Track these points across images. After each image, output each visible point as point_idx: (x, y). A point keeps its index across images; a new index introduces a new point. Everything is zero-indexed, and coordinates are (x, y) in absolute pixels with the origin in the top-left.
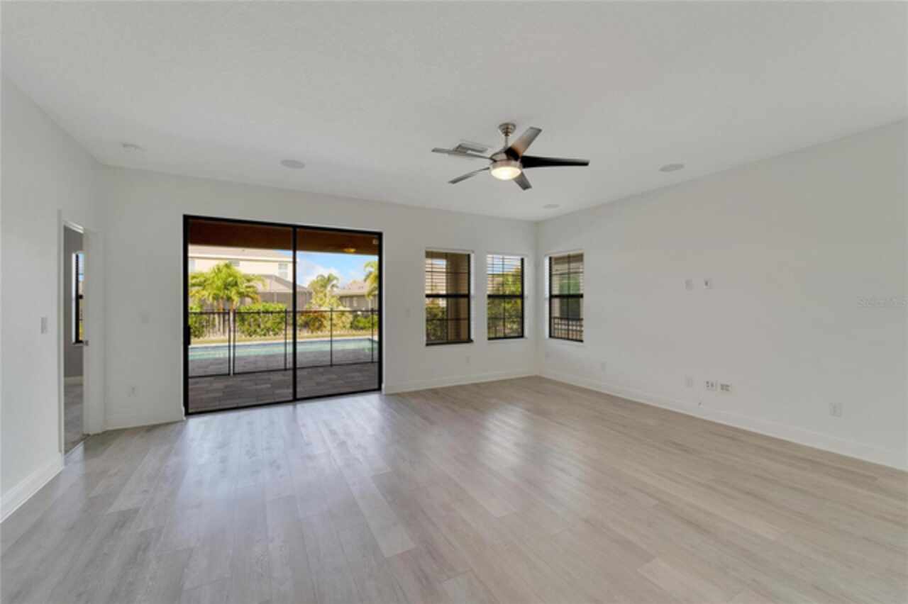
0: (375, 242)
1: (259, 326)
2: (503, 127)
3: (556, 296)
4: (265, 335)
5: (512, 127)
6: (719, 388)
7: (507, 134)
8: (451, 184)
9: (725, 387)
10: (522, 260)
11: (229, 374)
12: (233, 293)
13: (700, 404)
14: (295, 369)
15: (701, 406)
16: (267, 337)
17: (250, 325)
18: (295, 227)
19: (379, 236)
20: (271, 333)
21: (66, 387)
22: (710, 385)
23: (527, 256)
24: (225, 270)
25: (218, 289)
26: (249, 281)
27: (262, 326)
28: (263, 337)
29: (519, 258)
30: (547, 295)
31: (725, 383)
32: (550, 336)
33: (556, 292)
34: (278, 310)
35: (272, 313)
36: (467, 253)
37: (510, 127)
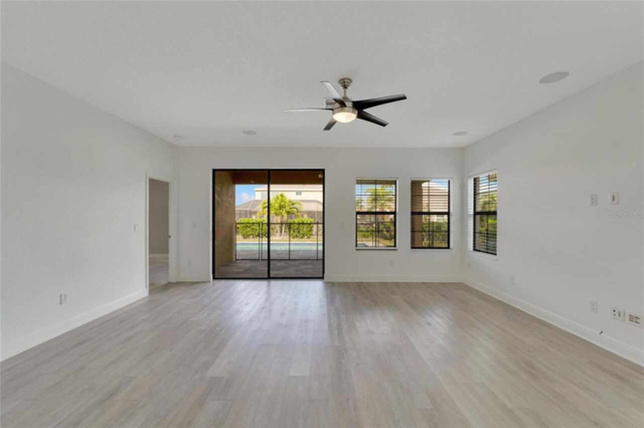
0: (320, 176)
1: (299, 232)
2: (341, 82)
3: (479, 213)
4: (302, 238)
5: (349, 81)
6: (627, 318)
7: (345, 87)
8: (327, 131)
9: (634, 319)
10: (449, 182)
11: (259, 260)
12: (284, 212)
13: (602, 332)
14: (269, 260)
15: (602, 334)
16: (303, 239)
17: (294, 232)
18: (269, 170)
19: (322, 171)
20: (306, 237)
21: (150, 259)
22: (616, 313)
23: (452, 179)
24: (280, 198)
25: (277, 209)
26: (293, 204)
27: (301, 232)
28: (300, 239)
29: (447, 181)
30: (472, 212)
31: (635, 314)
32: (475, 249)
33: (479, 209)
34: (309, 222)
35: (306, 224)
36: (394, 179)
37: (346, 81)
